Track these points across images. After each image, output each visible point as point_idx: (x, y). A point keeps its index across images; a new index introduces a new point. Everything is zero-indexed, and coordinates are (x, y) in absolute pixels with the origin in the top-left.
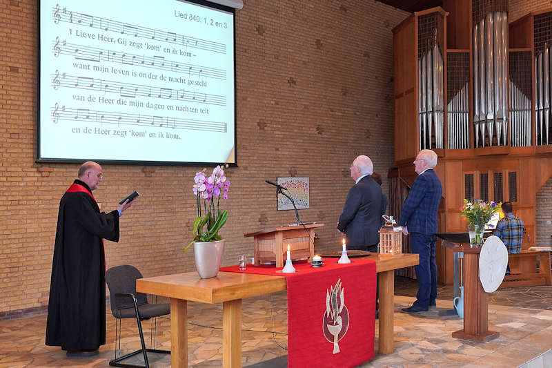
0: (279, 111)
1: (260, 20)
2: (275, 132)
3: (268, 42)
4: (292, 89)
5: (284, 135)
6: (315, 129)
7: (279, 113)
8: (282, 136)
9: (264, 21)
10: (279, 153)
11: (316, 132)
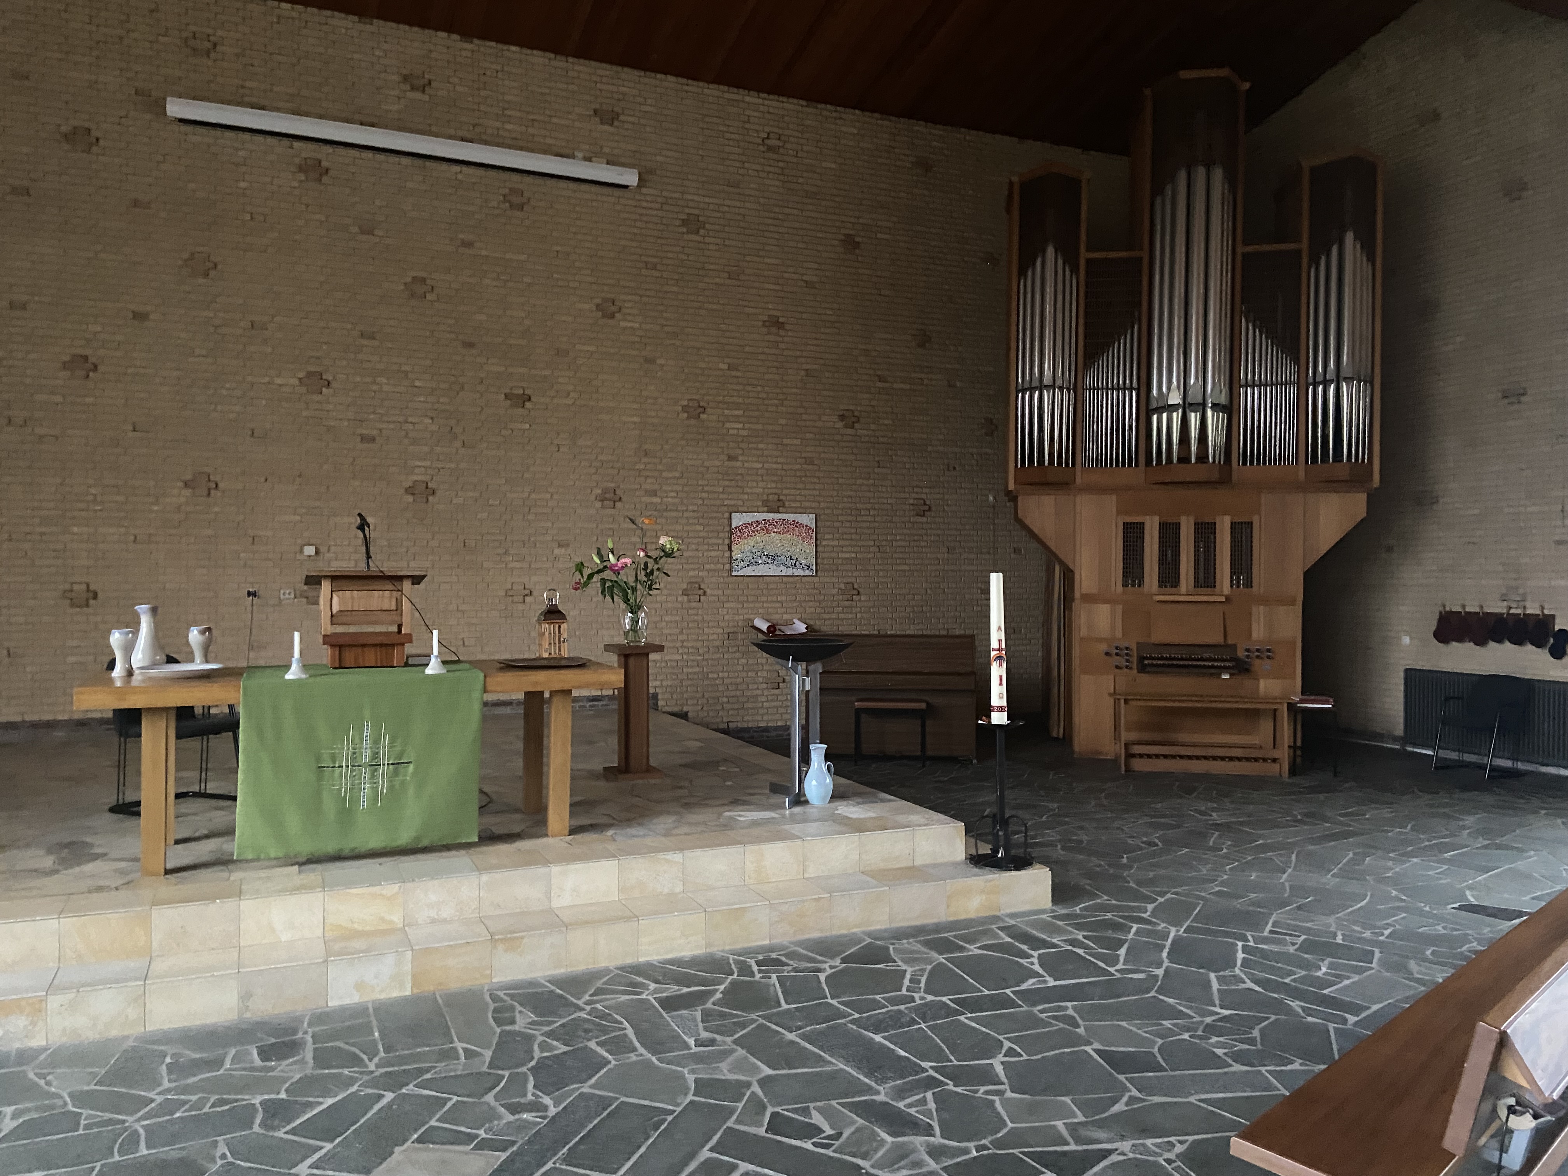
0: (738, 384)
1: (691, 204)
2: (728, 425)
3: (711, 247)
4: (772, 338)
5: (749, 429)
6: (835, 418)
7: (740, 387)
8: (745, 433)
9: (702, 205)
10: (739, 464)
11: (840, 425)
